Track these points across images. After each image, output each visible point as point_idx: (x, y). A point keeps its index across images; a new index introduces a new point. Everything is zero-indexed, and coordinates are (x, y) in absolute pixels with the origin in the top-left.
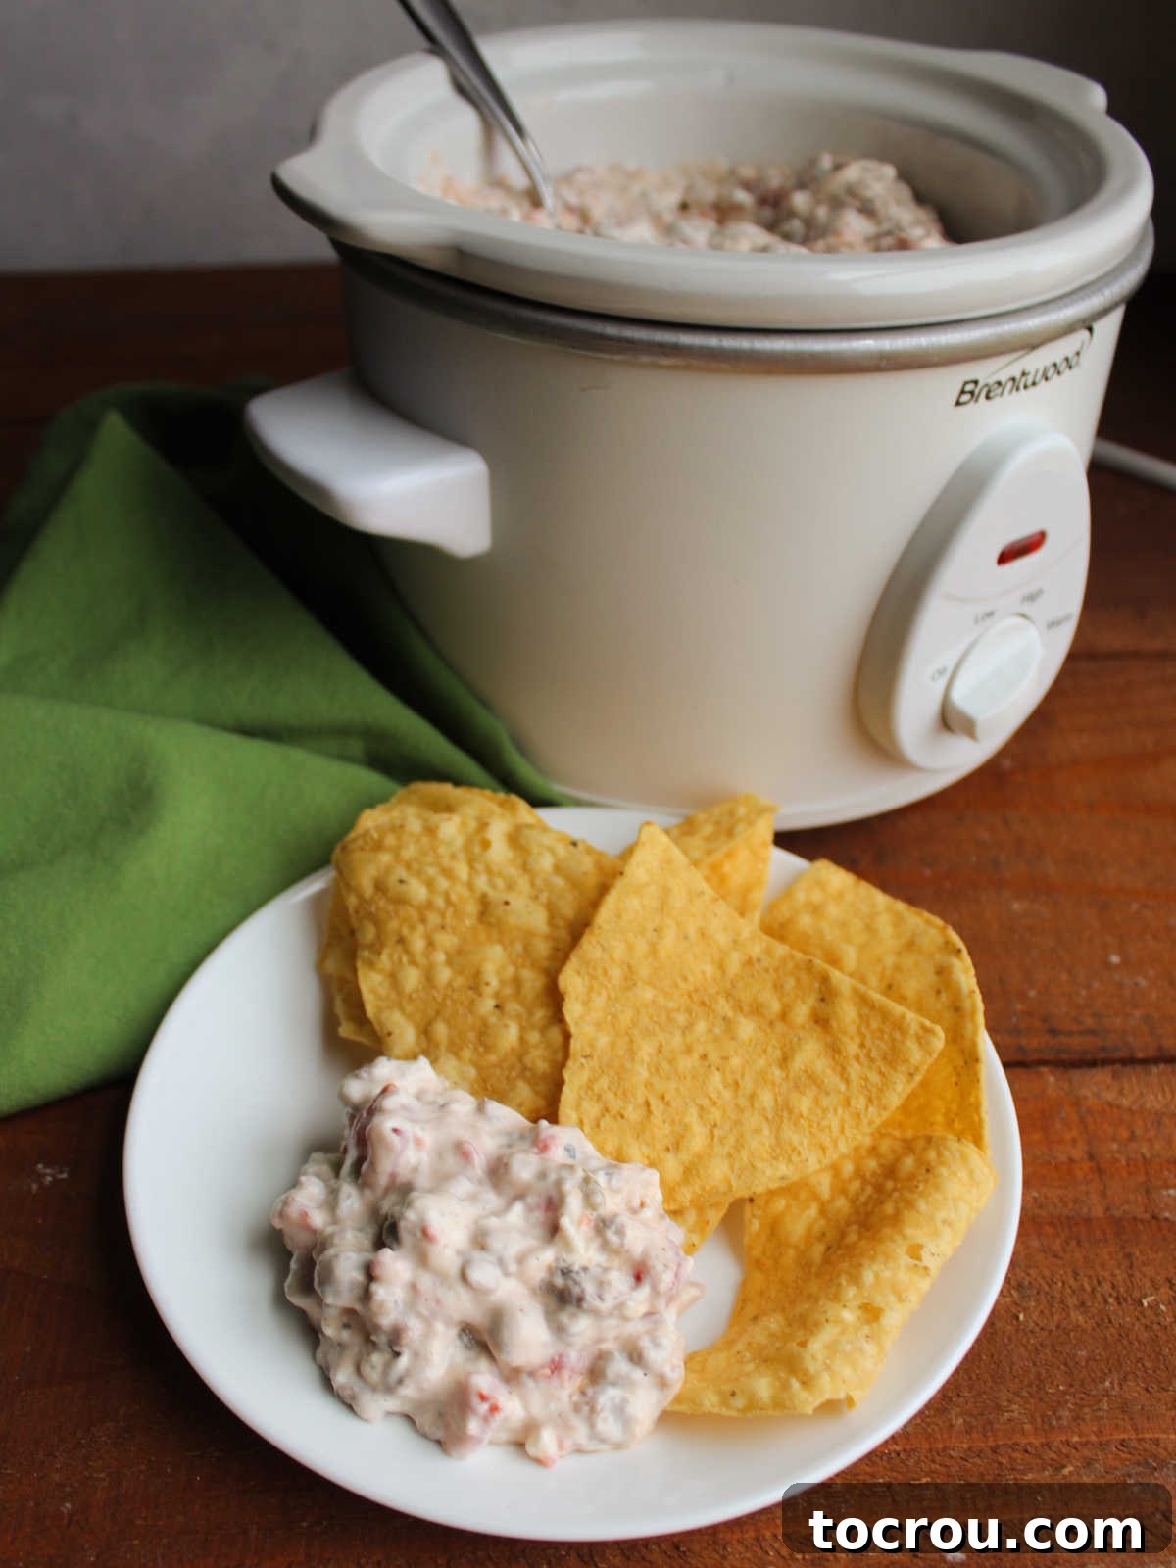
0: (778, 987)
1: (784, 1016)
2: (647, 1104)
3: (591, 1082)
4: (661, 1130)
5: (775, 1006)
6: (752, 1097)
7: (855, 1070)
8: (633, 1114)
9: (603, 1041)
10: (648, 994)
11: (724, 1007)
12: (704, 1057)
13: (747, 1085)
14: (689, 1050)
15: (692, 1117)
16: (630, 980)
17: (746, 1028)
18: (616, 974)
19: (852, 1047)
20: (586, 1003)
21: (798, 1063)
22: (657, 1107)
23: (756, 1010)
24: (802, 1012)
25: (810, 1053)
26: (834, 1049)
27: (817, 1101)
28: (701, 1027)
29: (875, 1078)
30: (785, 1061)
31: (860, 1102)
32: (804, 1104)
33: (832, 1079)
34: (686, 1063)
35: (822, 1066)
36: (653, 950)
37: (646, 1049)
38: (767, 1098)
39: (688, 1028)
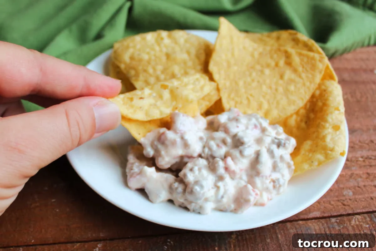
0: (272, 57)
1: (277, 65)
2: (248, 99)
3: (229, 96)
4: (254, 104)
5: (273, 64)
6: (276, 90)
7: (303, 75)
8: (245, 102)
9: (228, 84)
10: (235, 68)
11: (258, 67)
12: (258, 82)
13: (274, 87)
14: (253, 81)
15: (262, 99)
16: (229, 66)
17: (267, 72)
18: (225, 64)
19: (300, 69)
20: (219, 73)
21: (286, 77)
22: (251, 98)
23: (268, 66)
24: (282, 63)
25: (288, 74)
26: (295, 71)
27: (295, 86)
28: (254, 74)
29: (310, 76)
30: (282, 77)
31: (308, 84)
32: (292, 88)
33: (298, 79)
34: (254, 84)
35: (293, 76)
36: (233, 55)
37: (241, 83)
38: (281, 89)
39: (250, 75)
